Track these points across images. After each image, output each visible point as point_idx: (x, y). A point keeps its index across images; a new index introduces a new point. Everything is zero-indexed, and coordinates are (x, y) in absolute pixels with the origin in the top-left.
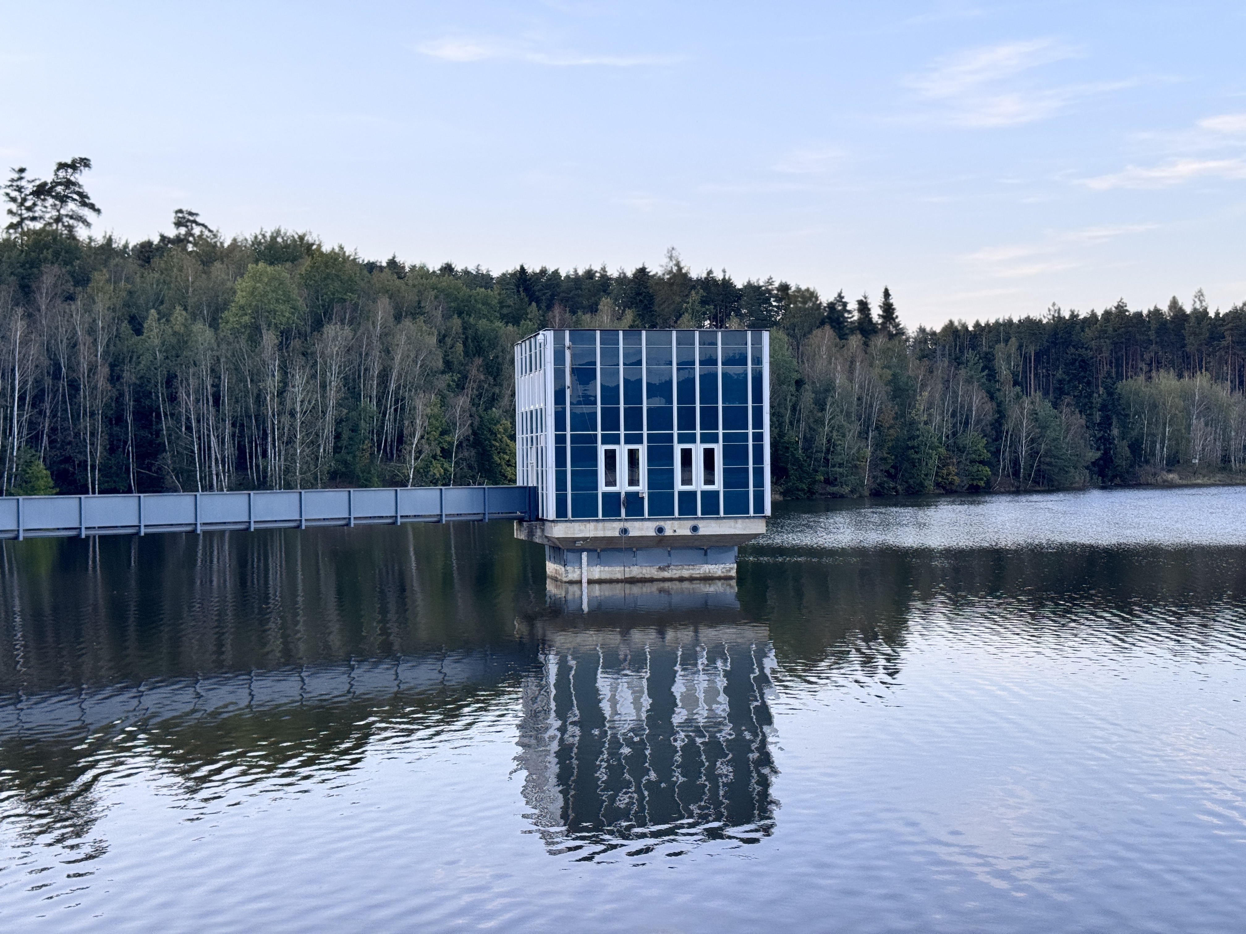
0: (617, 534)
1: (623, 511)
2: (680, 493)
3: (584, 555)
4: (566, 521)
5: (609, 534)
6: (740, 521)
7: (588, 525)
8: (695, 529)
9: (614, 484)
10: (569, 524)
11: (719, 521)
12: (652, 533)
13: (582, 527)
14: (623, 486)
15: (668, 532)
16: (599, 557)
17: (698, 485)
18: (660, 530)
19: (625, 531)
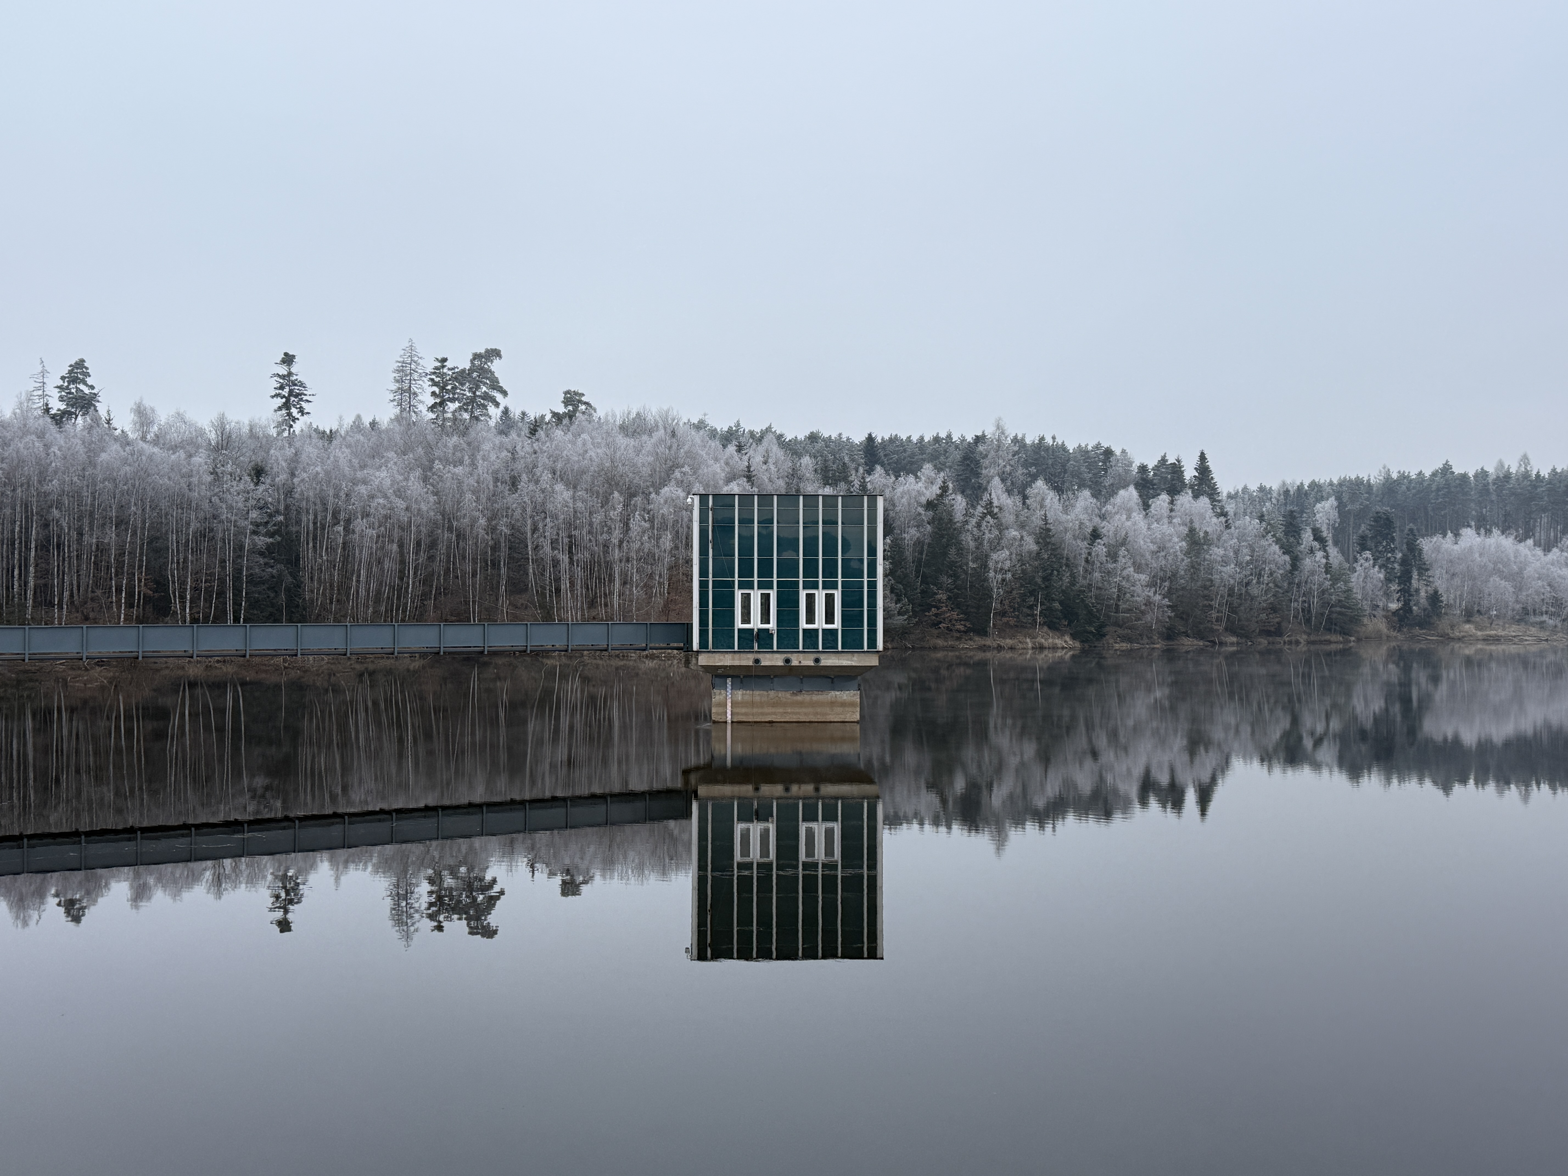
0: (751, 664)
1: (756, 645)
2: (804, 630)
3: (729, 681)
4: (709, 652)
5: (744, 663)
6: (856, 655)
7: (727, 656)
8: (817, 660)
9: (749, 622)
10: (710, 655)
11: (838, 655)
12: (780, 663)
13: (722, 657)
14: (756, 623)
15: (795, 663)
16: (742, 682)
17: (820, 623)
18: (787, 661)
19: (757, 661)
